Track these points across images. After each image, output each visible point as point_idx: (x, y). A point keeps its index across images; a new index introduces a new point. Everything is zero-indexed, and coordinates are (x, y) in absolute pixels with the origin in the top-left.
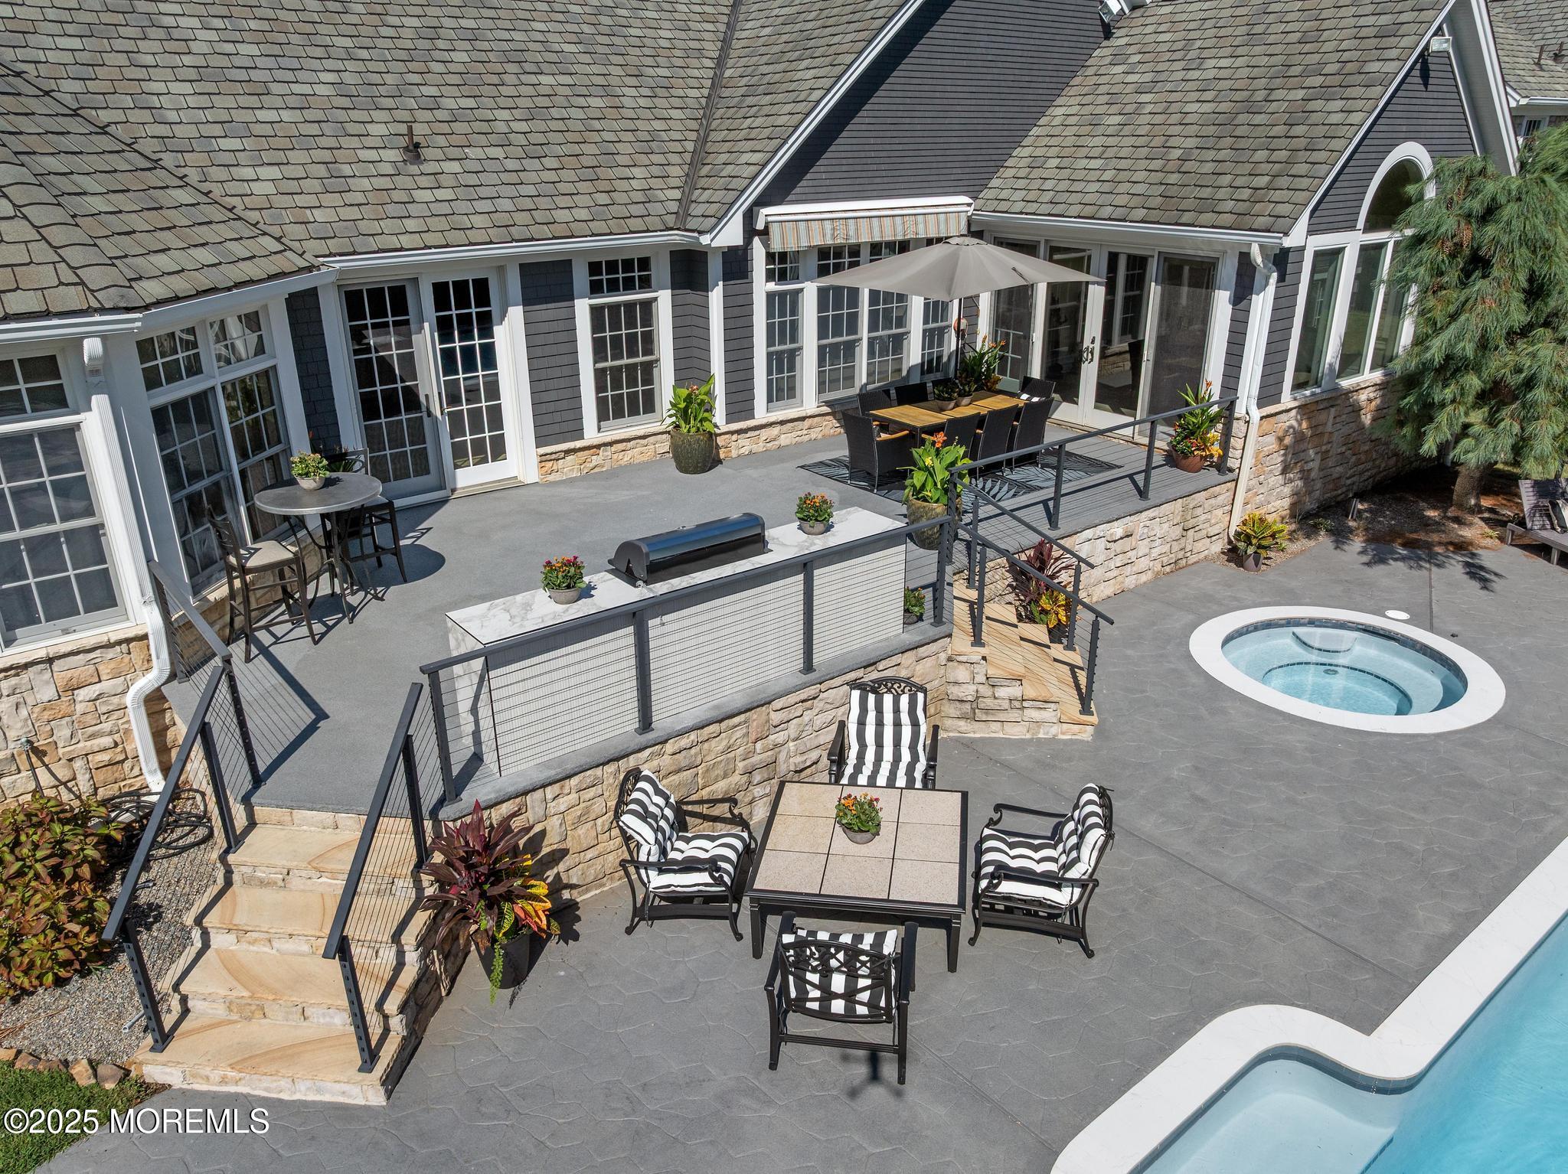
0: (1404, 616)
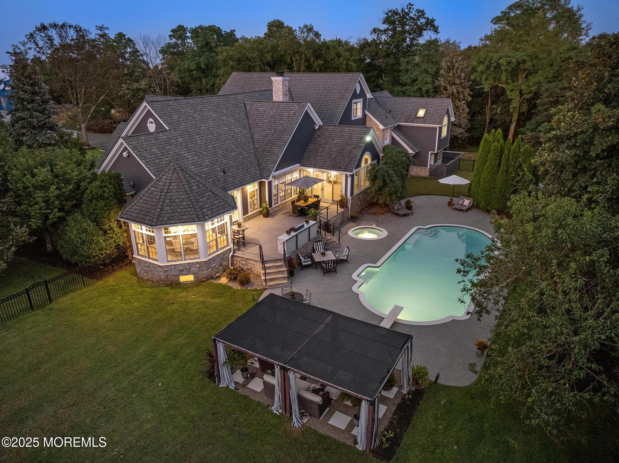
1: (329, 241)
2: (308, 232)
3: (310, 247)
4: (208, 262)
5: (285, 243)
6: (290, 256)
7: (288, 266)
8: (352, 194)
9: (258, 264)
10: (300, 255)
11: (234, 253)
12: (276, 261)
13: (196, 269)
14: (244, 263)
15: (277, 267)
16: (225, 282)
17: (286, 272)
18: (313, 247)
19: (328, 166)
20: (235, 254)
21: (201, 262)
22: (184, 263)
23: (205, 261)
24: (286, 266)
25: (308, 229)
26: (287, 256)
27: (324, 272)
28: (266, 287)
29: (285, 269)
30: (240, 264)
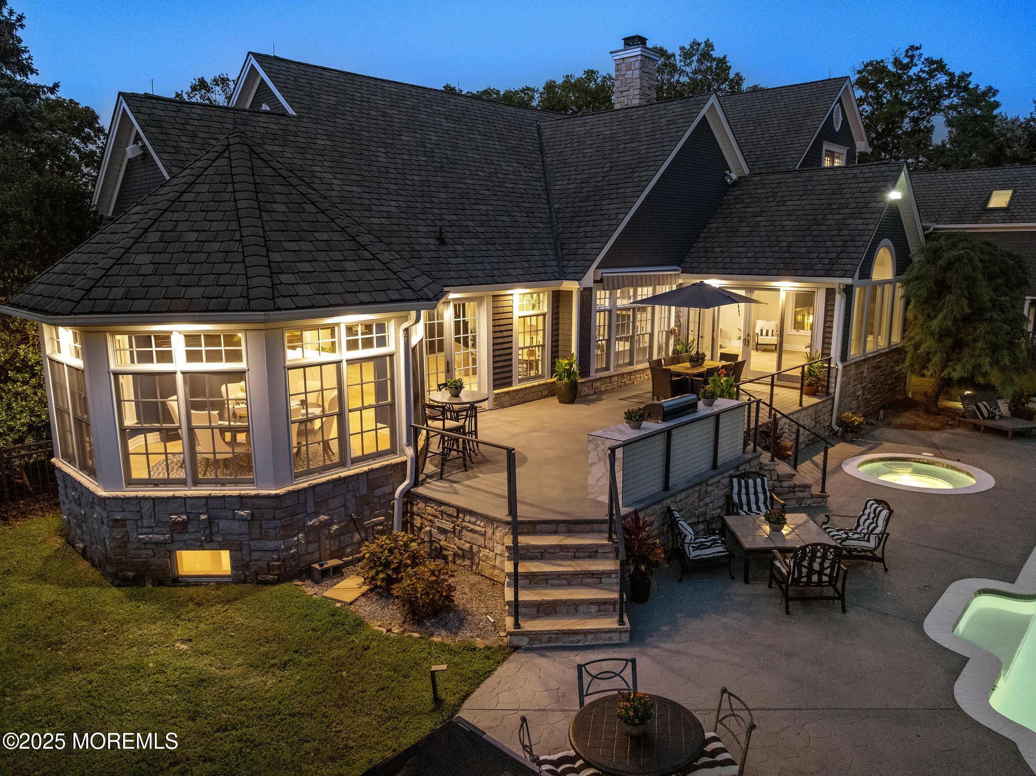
0: (932, 455)
1: (785, 484)
2: (712, 429)
3: (718, 493)
4: (289, 502)
5: (619, 453)
6: (636, 512)
7: (622, 550)
8: (844, 357)
9: (498, 534)
10: (677, 514)
11: (416, 483)
12: (573, 526)
13: (236, 527)
14: (448, 526)
15: (577, 553)
16: (348, 597)
17: (615, 580)
18: (729, 497)
19: (769, 266)
20: (421, 490)
21: (257, 497)
22: (190, 493)
23: (277, 496)
24: (617, 550)
25: (713, 419)
26: (624, 511)
27: (788, 599)
28: (516, 641)
29: (609, 565)
30: (434, 531)
